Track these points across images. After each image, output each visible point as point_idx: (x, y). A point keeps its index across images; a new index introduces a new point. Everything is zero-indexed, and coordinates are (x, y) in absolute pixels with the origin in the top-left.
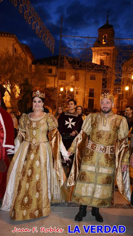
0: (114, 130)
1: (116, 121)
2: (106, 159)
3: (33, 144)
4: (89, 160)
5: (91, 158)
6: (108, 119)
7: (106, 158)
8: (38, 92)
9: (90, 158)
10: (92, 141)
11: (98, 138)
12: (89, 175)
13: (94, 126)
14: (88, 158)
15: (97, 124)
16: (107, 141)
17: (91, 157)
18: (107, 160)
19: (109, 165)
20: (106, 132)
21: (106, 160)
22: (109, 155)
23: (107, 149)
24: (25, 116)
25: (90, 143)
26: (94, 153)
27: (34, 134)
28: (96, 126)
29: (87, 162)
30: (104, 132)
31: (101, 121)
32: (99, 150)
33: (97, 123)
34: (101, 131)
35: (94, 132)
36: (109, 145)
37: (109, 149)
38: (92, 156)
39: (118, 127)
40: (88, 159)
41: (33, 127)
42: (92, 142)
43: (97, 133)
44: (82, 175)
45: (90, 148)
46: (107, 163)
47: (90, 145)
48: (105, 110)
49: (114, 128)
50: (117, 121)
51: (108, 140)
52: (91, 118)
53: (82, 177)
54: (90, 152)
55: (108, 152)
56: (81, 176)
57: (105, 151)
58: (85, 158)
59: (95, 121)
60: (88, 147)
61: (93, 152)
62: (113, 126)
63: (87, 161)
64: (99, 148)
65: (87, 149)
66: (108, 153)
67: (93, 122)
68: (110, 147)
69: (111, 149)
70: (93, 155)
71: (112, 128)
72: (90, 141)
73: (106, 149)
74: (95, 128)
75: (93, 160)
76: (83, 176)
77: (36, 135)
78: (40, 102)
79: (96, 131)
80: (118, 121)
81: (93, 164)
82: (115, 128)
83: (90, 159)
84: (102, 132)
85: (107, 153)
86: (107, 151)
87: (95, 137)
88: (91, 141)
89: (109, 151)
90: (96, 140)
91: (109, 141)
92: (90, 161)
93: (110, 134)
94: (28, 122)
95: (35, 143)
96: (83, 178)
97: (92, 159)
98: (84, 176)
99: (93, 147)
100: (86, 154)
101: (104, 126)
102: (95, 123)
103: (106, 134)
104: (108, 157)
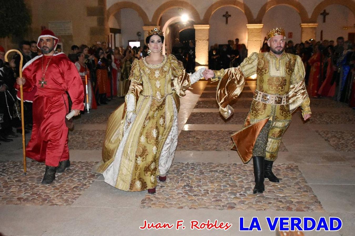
0: (289, 74)
2: (282, 111)
4: (261, 115)
5: (264, 112)
6: (280, 61)
7: (281, 110)
8: (156, 30)
9: (262, 112)
10: (263, 91)
11: (270, 86)
13: (264, 70)
14: (260, 112)
15: (267, 69)
16: (283, 90)
19: (284, 118)
20: (281, 79)
21: (281, 113)
22: (285, 106)
23: (283, 99)
25: (259, 95)
26: (268, 106)
27: (158, 86)
28: (266, 71)
30: (278, 78)
31: (272, 64)
32: (273, 102)
33: (267, 67)
34: (274, 77)
35: (264, 78)
37: (285, 99)
38: (265, 109)
39: (293, 70)
41: (155, 77)
42: (262, 93)
43: (269, 80)
45: (260, 101)
46: (282, 115)
47: (259, 96)
48: (279, 50)
51: (284, 88)
52: (257, 60)
54: (261, 105)
55: (284, 103)
57: (281, 102)
58: (255, 113)
59: (263, 63)
60: (257, 99)
61: (265, 104)
62: (288, 70)
63: (258, 116)
64: (273, 99)
65: (256, 102)
67: (262, 66)
68: (285, 96)
69: (286, 98)
70: (267, 108)
71: (287, 72)
72: (259, 92)
73: (281, 99)
74: (265, 73)
77: (160, 87)
78: (159, 41)
79: (266, 78)
82: (291, 72)
86: (283, 101)
87: (266, 86)
89: (285, 101)
90: (270, 90)
93: (286, 80)
94: (148, 71)
95: (160, 97)
99: (265, 98)
100: (256, 108)
101: (277, 70)
102: (263, 66)
103: (281, 81)
104: (284, 108)
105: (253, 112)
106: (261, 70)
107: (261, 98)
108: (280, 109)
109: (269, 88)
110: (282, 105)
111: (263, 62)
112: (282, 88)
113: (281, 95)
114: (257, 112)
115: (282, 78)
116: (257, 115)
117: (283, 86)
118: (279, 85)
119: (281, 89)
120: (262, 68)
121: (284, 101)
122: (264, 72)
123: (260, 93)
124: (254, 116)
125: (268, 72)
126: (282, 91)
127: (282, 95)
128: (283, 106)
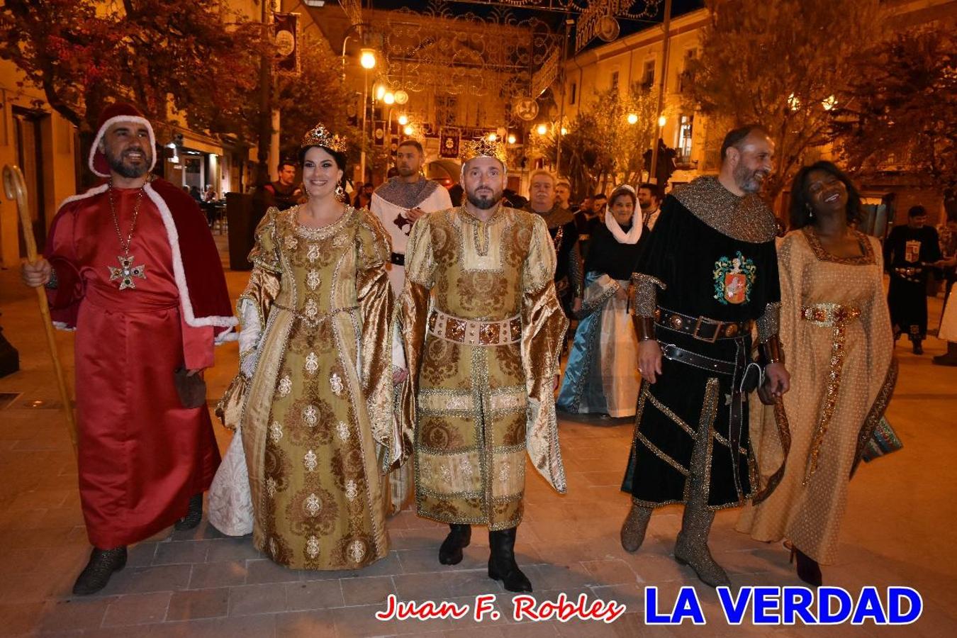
0: (513, 266)
1: (516, 232)
2: (504, 362)
3: (309, 319)
4: (449, 376)
5: (454, 369)
6: (489, 229)
7: (502, 359)
8: (319, 132)
9: (450, 369)
10: (448, 312)
11: (466, 297)
12: (455, 425)
13: (446, 257)
14: (444, 368)
15: (454, 252)
16: (498, 306)
17: (453, 364)
18: (508, 366)
19: (515, 381)
20: (490, 277)
21: (504, 367)
22: (510, 347)
23: (502, 329)
24: (277, 216)
25: (439, 320)
26: (462, 350)
27: (313, 284)
28: (451, 258)
29: (442, 384)
30: (483, 275)
31: (469, 237)
32: (475, 339)
33: (454, 248)
34: (473, 273)
35: (448, 278)
36: (503, 319)
37: (508, 329)
38: (455, 359)
39: (525, 254)
40: (445, 372)
41: (308, 260)
42: (446, 316)
43: (460, 281)
44: (435, 430)
45: (443, 336)
46: (510, 374)
47: (441, 325)
48: (484, 197)
49: (513, 257)
50: (519, 235)
51: (501, 302)
52: (428, 230)
53: (432, 435)
54: (445, 350)
55: (506, 340)
56: (429, 434)
57: (498, 339)
58: (431, 372)
59: (445, 239)
60: (436, 334)
61: (455, 347)
62: (510, 252)
63: (442, 380)
64: (476, 331)
65: (432, 340)
66: (505, 343)
67: (441, 245)
68: (508, 321)
69: (512, 327)
70: (460, 356)
71: (507, 258)
72: (440, 314)
73: (497, 329)
74: (451, 265)
75: (461, 372)
76: (438, 431)
77: (318, 288)
78: (326, 165)
79: (453, 275)
80: (522, 234)
81: (463, 389)
82: (517, 258)
83: (451, 373)
84: (476, 276)
85: (501, 343)
86: (502, 337)
87: (454, 298)
88: (442, 311)
89: (509, 335)
90: (464, 308)
91: (503, 304)
92: (452, 378)
93: (505, 281)
94: (291, 243)
95: (316, 315)
96: (439, 436)
97: (456, 371)
98: (441, 430)
99: (455, 330)
100: (432, 358)
101: (482, 255)
102: (446, 246)
103: (492, 283)
104: (510, 353)
105: (425, 370)
106: (441, 257)
107: (444, 330)
108: (498, 357)
109: (462, 304)
110: (502, 346)
111: (443, 234)
112: (497, 301)
113: (495, 319)
114: (436, 368)
115: (495, 275)
116: (439, 378)
117: (500, 298)
118: (487, 293)
119: (492, 304)
120: (443, 252)
121: (506, 336)
122: (448, 260)
123: (442, 318)
124: (430, 380)
125: (456, 262)
126: (496, 309)
127: (498, 320)
128: (506, 347)
